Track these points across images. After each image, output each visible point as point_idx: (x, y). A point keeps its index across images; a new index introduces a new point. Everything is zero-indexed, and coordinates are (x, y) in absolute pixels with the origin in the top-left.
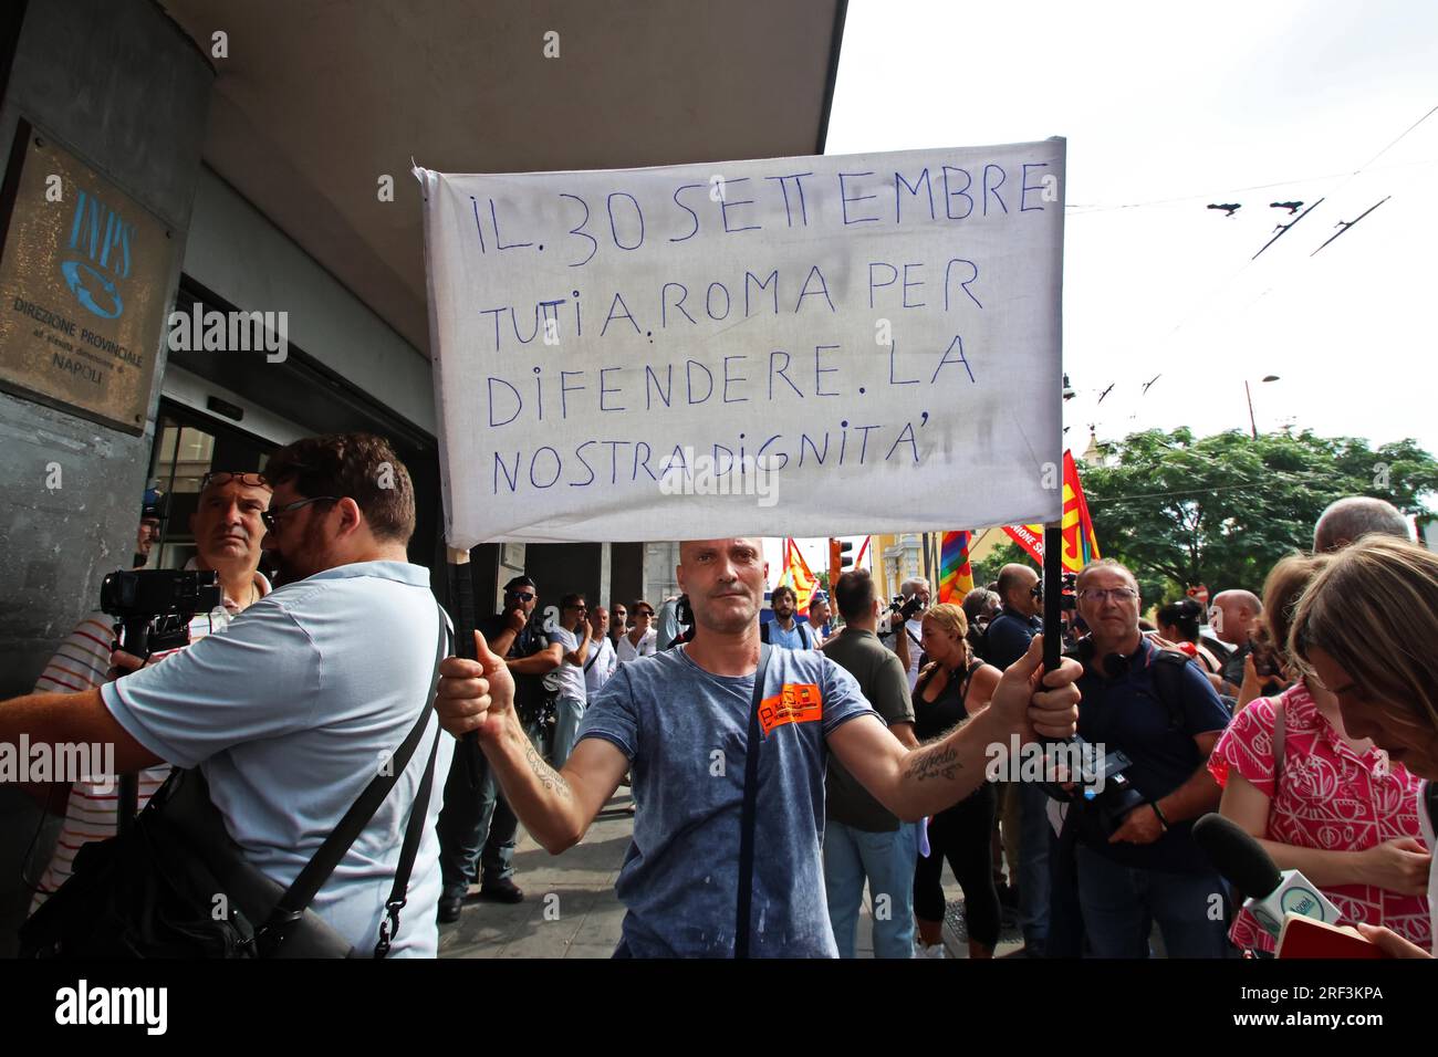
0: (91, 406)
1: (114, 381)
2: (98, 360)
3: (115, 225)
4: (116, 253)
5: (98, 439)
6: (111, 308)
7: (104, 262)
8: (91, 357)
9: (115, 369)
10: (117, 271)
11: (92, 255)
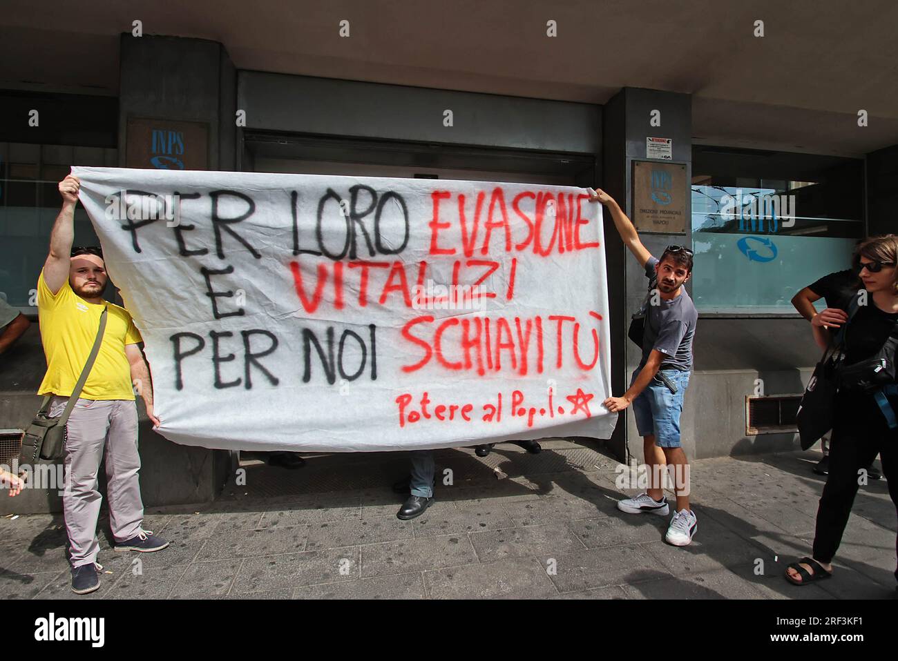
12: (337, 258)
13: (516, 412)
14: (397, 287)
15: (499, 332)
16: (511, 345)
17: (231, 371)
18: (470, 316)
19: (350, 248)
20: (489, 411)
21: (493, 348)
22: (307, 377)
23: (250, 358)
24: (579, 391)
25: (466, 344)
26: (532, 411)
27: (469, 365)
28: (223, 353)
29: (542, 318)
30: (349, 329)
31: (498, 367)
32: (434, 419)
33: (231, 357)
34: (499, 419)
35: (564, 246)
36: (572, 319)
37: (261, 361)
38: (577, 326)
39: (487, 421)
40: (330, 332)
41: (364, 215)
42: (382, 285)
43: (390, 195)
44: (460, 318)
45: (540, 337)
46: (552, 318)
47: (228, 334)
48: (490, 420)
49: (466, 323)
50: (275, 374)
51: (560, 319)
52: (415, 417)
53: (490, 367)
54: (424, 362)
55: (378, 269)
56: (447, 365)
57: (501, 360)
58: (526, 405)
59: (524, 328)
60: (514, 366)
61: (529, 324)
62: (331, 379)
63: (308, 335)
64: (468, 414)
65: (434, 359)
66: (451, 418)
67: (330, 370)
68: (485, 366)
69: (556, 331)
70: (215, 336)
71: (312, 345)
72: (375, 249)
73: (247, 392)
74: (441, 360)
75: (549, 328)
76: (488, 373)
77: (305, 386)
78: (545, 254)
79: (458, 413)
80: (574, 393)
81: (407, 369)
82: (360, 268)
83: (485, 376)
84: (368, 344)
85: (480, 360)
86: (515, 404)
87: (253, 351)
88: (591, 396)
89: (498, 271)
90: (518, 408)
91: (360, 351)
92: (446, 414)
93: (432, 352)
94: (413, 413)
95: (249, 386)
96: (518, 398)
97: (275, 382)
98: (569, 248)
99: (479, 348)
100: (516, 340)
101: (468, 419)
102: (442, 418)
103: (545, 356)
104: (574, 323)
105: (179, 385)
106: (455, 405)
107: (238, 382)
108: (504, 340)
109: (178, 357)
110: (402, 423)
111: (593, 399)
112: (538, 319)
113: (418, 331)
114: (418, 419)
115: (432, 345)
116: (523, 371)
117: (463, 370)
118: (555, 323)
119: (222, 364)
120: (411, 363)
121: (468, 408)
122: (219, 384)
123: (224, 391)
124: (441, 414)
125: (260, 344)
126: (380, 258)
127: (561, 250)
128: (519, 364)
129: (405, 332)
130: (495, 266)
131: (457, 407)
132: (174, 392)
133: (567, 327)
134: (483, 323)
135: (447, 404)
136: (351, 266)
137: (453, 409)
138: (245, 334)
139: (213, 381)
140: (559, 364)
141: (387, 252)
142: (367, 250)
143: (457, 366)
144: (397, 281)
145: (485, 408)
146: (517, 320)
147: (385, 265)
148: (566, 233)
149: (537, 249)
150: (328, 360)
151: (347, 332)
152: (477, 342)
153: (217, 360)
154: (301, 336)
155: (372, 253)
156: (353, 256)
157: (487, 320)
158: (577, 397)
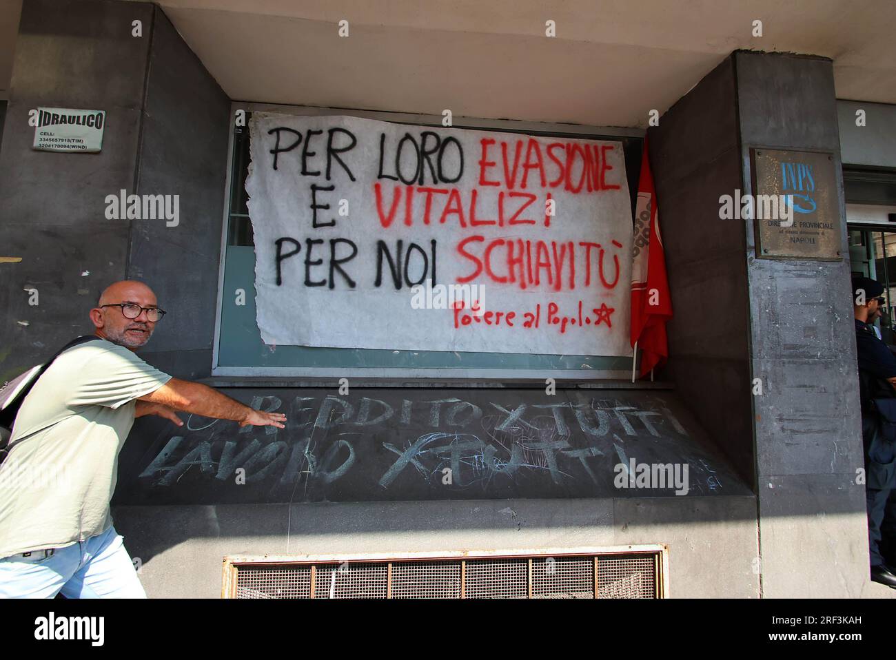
0: (813, 255)
1: (821, 240)
2: (811, 233)
3: (801, 169)
4: (805, 181)
5: (821, 268)
6: (811, 208)
7: (801, 189)
8: (807, 233)
9: (820, 234)
10: (808, 189)
11: (795, 189)
12: (409, 184)
13: (552, 320)
14: (455, 211)
15: (538, 253)
16: (548, 265)
17: (318, 274)
18: (514, 239)
19: (419, 176)
20: (529, 318)
21: (533, 267)
22: (378, 283)
23: (334, 264)
24: (603, 305)
25: (511, 262)
26: (565, 320)
27: (513, 280)
28: (314, 258)
29: (574, 243)
30: (415, 243)
31: (538, 283)
32: (483, 323)
33: (320, 262)
34: (537, 326)
35: (592, 187)
36: (598, 246)
37: (343, 266)
38: (602, 252)
39: (527, 327)
40: (400, 243)
41: (431, 152)
42: (443, 208)
43: (450, 139)
44: (506, 240)
45: (572, 259)
46: (581, 244)
47: (320, 241)
48: (530, 326)
49: (511, 244)
50: (353, 278)
51: (588, 246)
52: (467, 320)
53: (531, 281)
54: (476, 274)
55: (440, 194)
56: (495, 279)
57: (540, 277)
58: (560, 315)
59: (559, 252)
60: (550, 281)
61: (563, 247)
62: (398, 286)
63: (382, 247)
64: (511, 321)
65: (483, 273)
66: (497, 323)
67: (397, 277)
68: (527, 281)
69: (585, 255)
70: (310, 242)
71: (384, 255)
72: (437, 178)
73: (331, 292)
74: (490, 273)
75: (579, 252)
76: (529, 287)
77: (377, 289)
78: (576, 191)
79: (502, 319)
80: (599, 307)
81: (461, 281)
82: (426, 194)
83: (526, 290)
84: (430, 258)
85: (522, 276)
86: (550, 313)
87: (338, 257)
88: (612, 310)
89: (536, 203)
90: (553, 317)
91: (423, 263)
92: (493, 319)
93: (481, 267)
94: (466, 317)
95: (332, 286)
96: (553, 309)
97: (352, 284)
98: (597, 188)
99: (522, 266)
100: (552, 262)
101: (511, 325)
102: (489, 323)
103: (576, 275)
104: (600, 249)
105: (279, 282)
106: (500, 312)
107: (323, 283)
108: (543, 260)
109: (279, 258)
110: (456, 326)
111: (614, 313)
112: (571, 245)
113: (471, 248)
114: (469, 322)
115: (483, 262)
116: (558, 287)
117: (508, 284)
118: (584, 248)
119: (312, 268)
120: (464, 276)
121: (511, 315)
122: (308, 283)
123: (312, 289)
124: (489, 319)
125: (343, 251)
126: (442, 186)
127: (590, 190)
128: (554, 280)
129: (460, 248)
130: (533, 198)
131: (502, 314)
132: (275, 286)
133: (594, 252)
134: (525, 245)
135: (494, 311)
136: (420, 190)
137: (499, 315)
138: (333, 243)
139: (304, 280)
140: (587, 282)
141: (446, 181)
142: (432, 180)
143: (503, 280)
144: (454, 205)
145: (526, 315)
146: (554, 244)
147: (445, 192)
148: (593, 176)
149: (569, 187)
150: (396, 269)
151: (413, 246)
152: (520, 261)
153: (308, 263)
154: (376, 247)
155: (435, 182)
156: (421, 183)
157: (528, 243)
158: (601, 310)
